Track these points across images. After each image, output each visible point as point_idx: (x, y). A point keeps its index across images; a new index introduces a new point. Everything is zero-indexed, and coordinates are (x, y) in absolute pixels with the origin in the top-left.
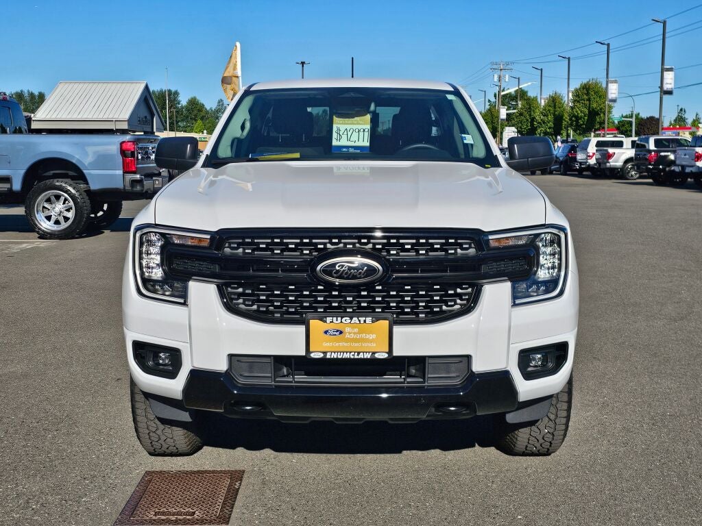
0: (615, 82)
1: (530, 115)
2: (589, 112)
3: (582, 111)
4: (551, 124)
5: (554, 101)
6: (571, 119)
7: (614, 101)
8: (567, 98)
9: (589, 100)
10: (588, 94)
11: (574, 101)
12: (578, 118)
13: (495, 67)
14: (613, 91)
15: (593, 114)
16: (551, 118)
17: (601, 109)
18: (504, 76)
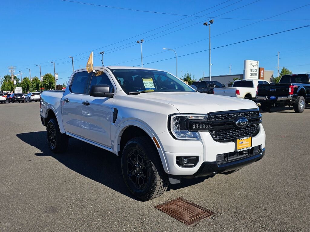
0: (57, 74)
1: (27, 83)
2: (49, 83)
3: (46, 82)
4: (35, 86)
5: (35, 79)
6: (43, 85)
7: (57, 80)
8: (41, 79)
9: (49, 79)
10: (48, 77)
11: (44, 80)
12: (45, 85)
13: (10, 68)
14: (57, 77)
15: (50, 83)
16: (35, 84)
17: (53, 82)
18: (13, 71)
